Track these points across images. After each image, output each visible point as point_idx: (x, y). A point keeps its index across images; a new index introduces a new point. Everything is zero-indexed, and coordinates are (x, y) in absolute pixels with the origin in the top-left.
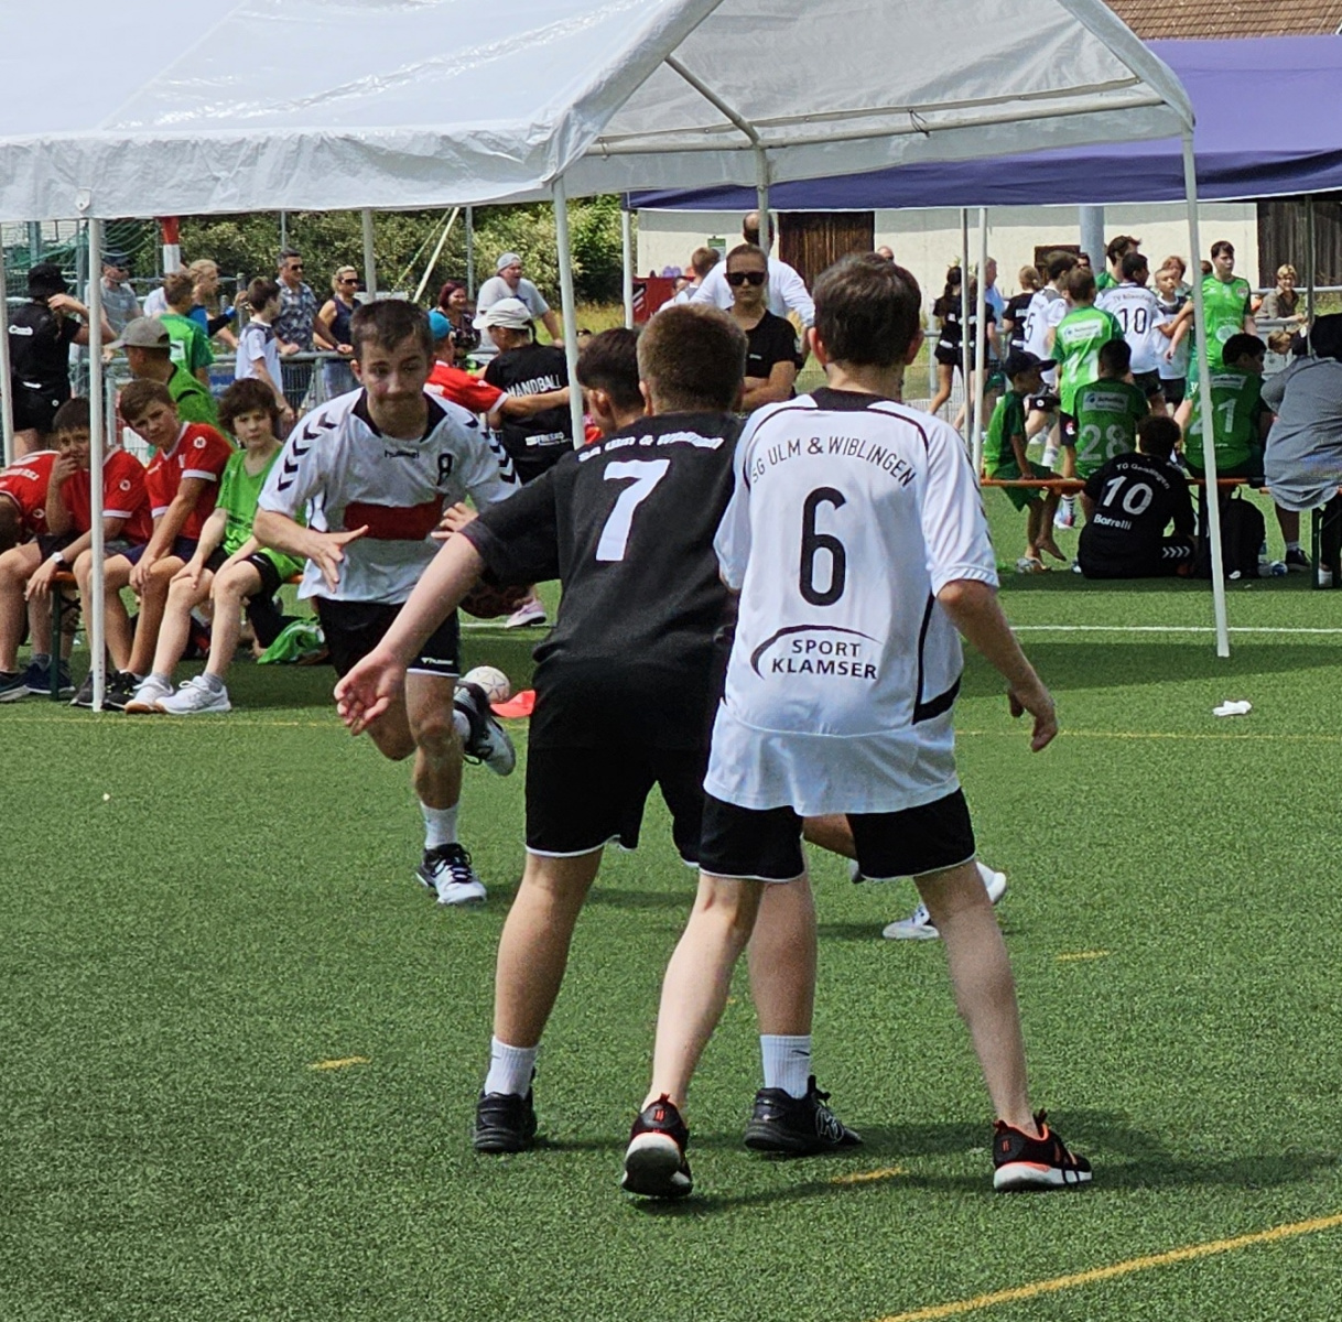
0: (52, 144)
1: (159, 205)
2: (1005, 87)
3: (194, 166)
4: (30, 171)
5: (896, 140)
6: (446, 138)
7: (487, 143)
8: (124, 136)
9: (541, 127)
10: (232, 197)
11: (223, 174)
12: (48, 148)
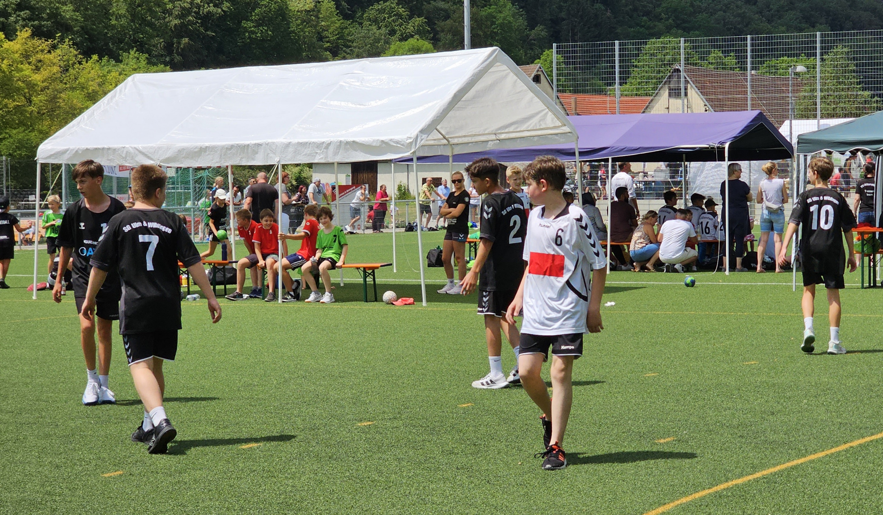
0: (268, 143)
1: (299, 160)
2: (524, 128)
3: (310, 149)
4: (263, 150)
5: (490, 142)
6: (382, 141)
7: (394, 142)
8: (289, 141)
9: (410, 138)
10: (322, 158)
11: (318, 151)
12: (267, 144)
